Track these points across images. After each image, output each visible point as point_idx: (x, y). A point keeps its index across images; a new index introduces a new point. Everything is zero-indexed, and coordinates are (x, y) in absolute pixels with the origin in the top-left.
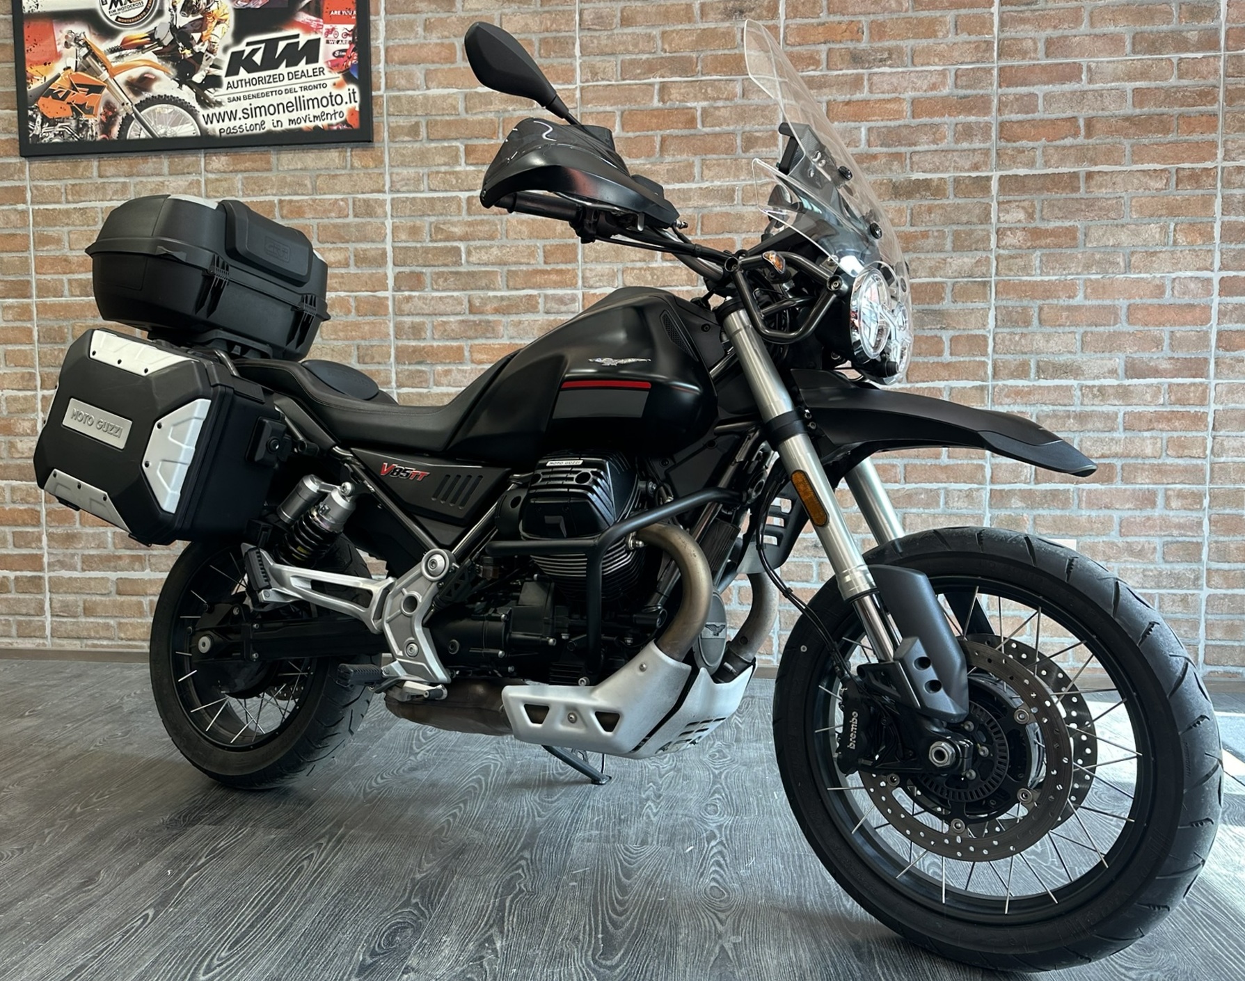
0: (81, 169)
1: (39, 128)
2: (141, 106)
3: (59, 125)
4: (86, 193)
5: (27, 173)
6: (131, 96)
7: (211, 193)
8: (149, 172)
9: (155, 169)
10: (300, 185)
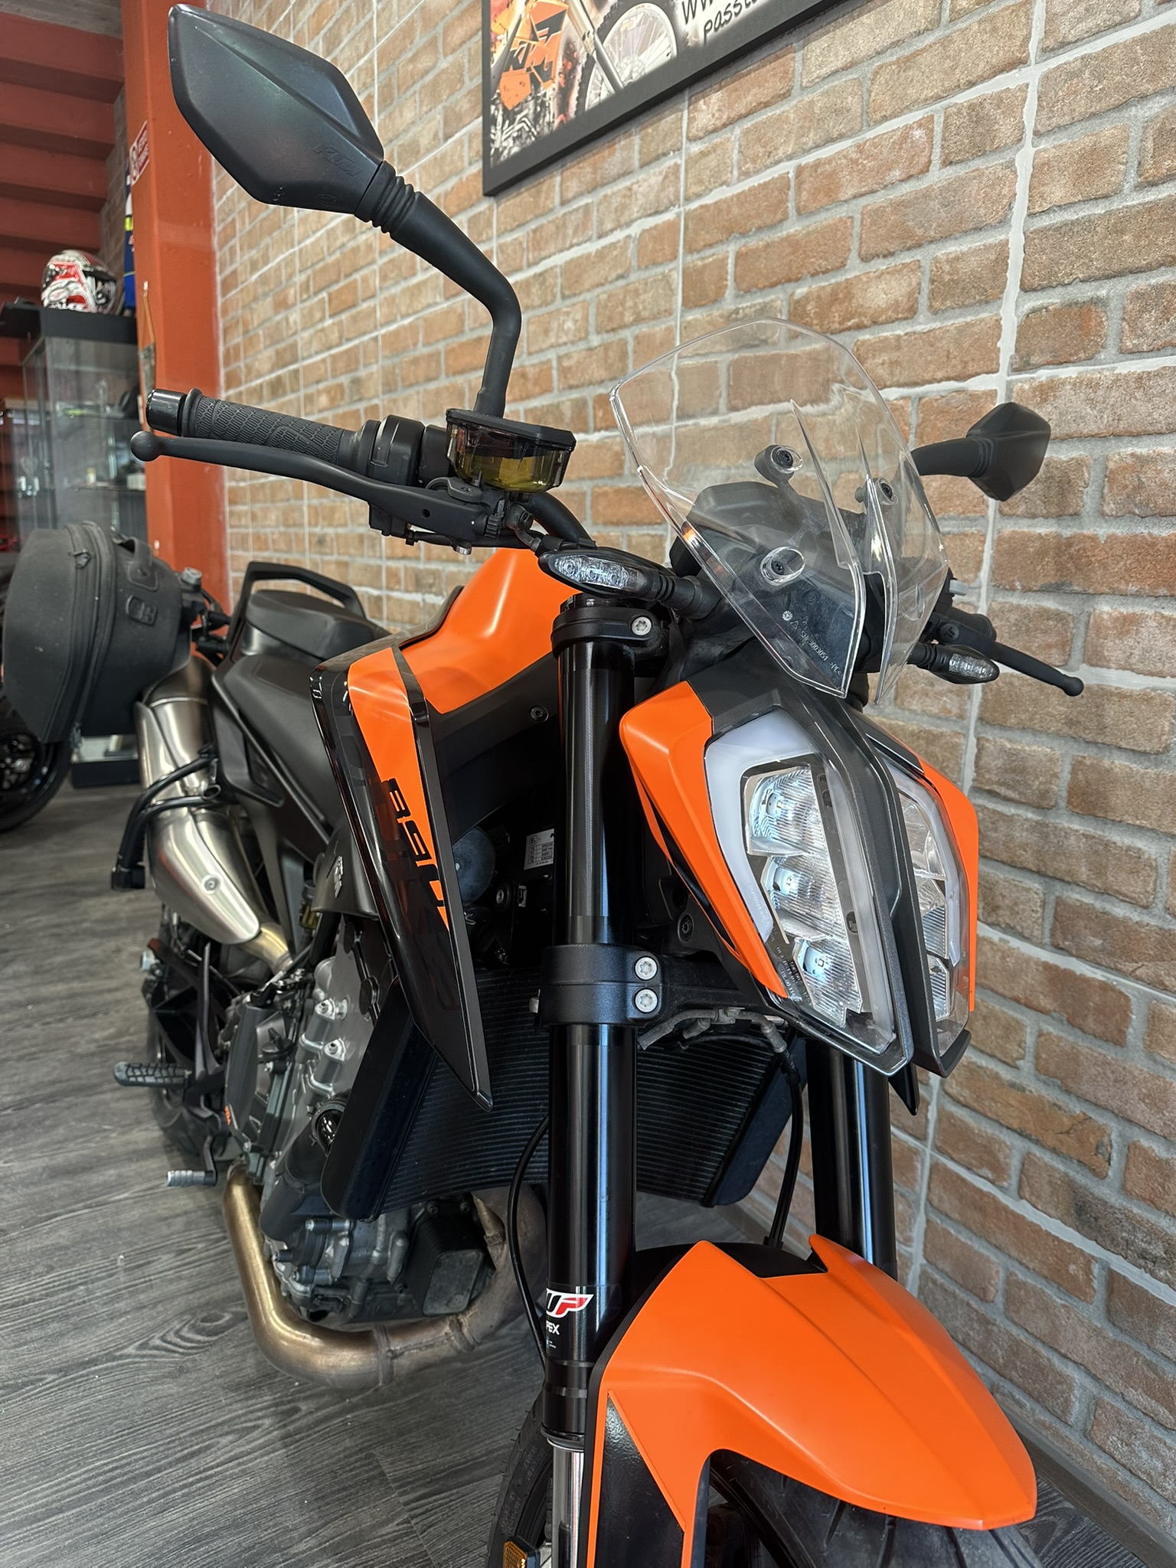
0: (543, 196)
1: (499, 133)
2: (603, 32)
3: (519, 117)
4: (547, 242)
5: (495, 225)
6: (593, 14)
7: (695, 189)
8: (615, 170)
9: (623, 162)
10: (838, 112)
